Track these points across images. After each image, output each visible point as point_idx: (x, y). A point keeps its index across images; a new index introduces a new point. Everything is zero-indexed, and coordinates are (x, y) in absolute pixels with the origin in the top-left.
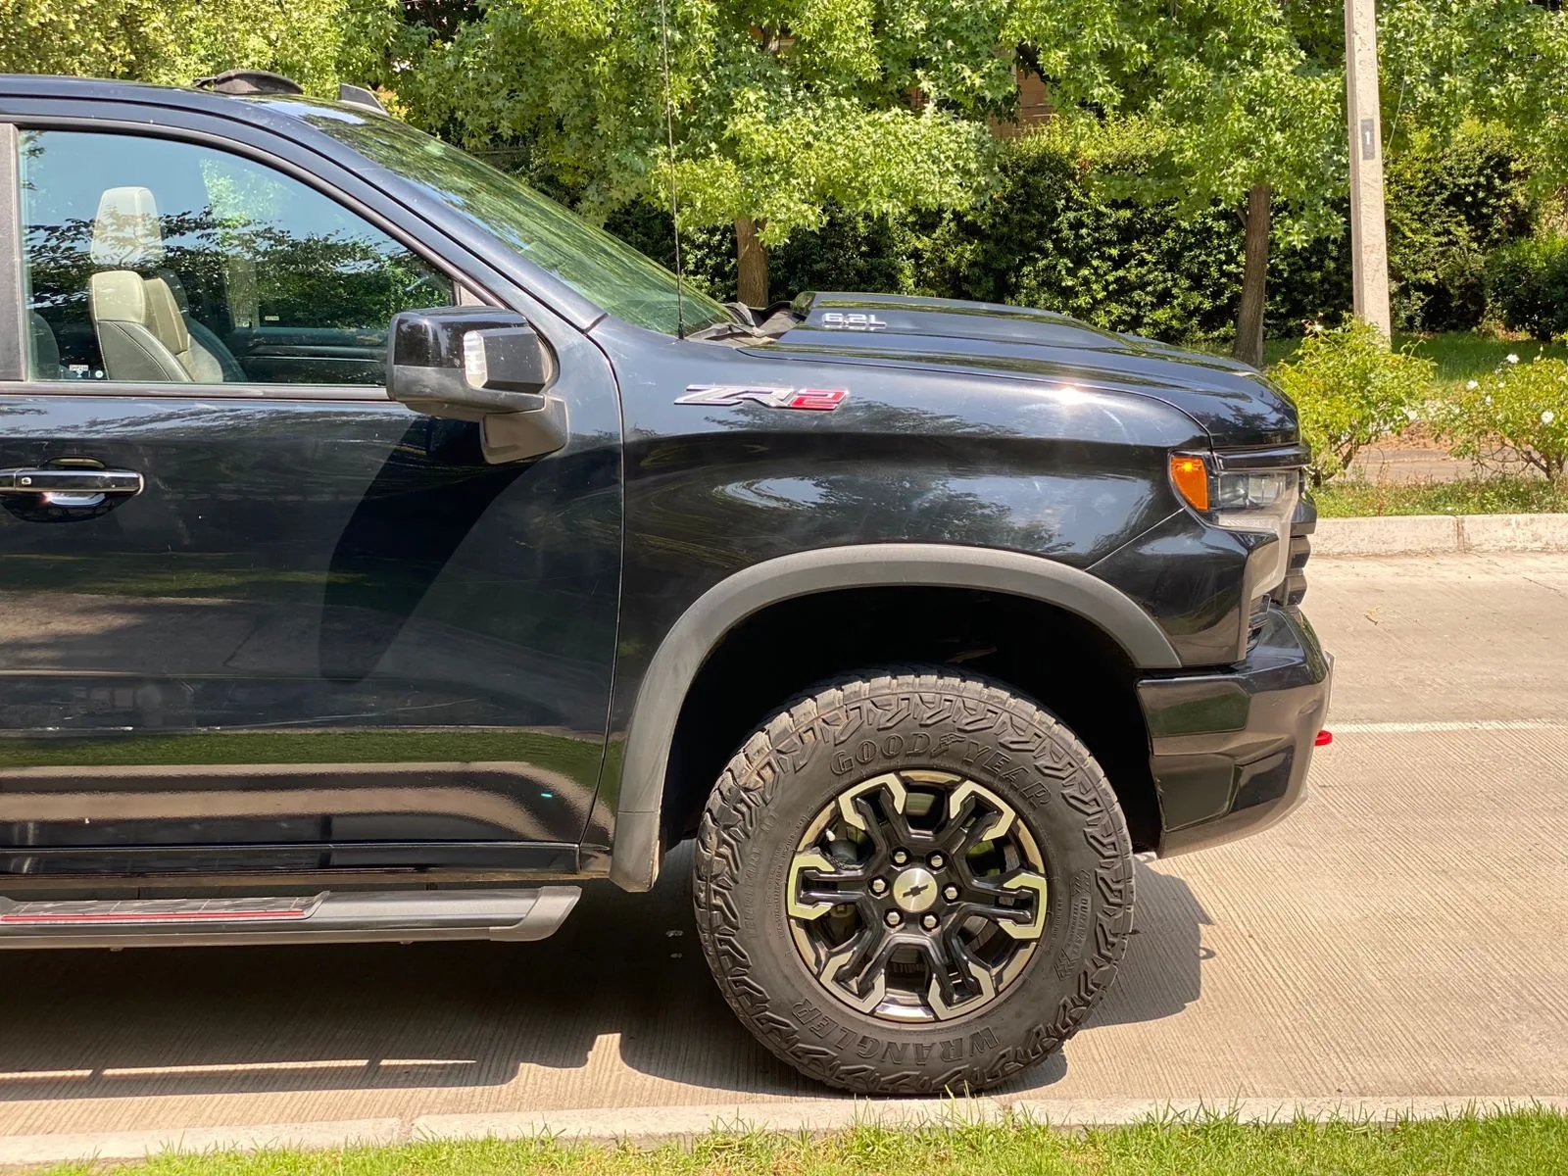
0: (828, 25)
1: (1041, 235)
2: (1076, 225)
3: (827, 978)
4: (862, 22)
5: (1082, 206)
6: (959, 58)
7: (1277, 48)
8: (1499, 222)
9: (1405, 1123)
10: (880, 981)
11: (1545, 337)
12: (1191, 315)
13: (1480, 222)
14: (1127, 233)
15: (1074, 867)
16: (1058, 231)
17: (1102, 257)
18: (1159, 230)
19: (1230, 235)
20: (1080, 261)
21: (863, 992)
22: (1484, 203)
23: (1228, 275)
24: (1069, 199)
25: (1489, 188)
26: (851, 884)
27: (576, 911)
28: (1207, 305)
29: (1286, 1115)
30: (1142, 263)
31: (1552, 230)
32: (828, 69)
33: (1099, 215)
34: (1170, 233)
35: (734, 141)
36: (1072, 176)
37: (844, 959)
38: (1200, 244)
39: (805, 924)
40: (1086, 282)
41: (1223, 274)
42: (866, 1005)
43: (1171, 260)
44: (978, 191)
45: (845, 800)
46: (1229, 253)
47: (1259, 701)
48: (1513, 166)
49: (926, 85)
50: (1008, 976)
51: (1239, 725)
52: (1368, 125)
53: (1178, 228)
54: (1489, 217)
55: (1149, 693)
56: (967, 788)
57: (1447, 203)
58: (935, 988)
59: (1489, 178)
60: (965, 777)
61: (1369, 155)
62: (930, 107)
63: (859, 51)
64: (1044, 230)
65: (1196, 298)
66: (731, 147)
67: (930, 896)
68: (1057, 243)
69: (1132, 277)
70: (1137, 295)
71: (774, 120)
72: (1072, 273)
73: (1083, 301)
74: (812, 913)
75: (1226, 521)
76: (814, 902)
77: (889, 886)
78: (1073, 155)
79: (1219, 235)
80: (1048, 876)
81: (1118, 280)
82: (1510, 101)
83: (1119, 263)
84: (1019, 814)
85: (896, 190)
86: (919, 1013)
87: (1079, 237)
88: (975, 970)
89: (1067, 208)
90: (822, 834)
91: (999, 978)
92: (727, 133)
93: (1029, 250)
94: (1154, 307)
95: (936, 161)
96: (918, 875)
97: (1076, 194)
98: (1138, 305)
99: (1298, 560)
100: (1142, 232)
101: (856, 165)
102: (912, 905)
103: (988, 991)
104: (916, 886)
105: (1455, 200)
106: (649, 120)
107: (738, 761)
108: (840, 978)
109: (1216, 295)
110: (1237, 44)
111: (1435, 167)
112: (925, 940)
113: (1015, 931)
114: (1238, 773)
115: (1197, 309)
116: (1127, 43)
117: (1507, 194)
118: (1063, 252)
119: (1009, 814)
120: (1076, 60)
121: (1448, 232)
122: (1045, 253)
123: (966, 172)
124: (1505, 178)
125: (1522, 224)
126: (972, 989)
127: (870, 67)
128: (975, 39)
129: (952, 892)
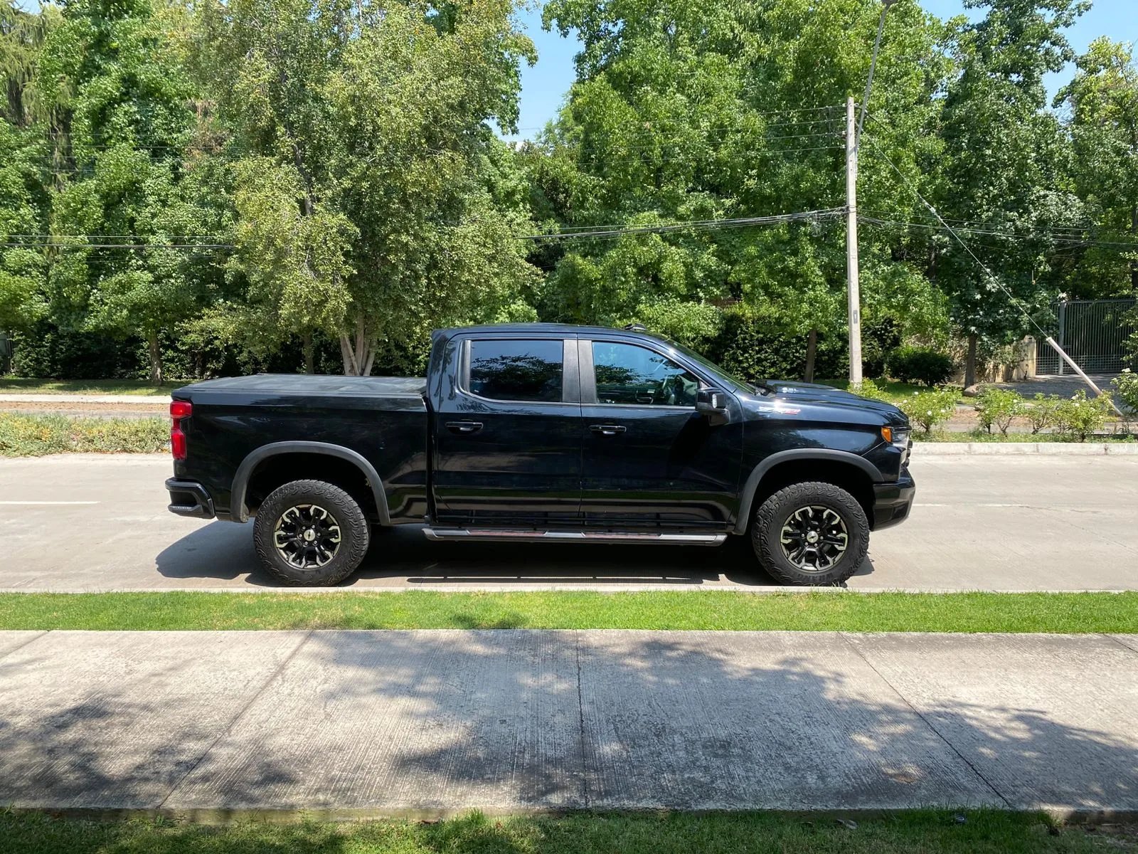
0: (671, 276)
1: (731, 342)
2: (744, 339)
3: (790, 559)
4: (682, 275)
5: (746, 333)
6: (712, 285)
7: (820, 284)
8: (889, 341)
9: (946, 594)
10: (803, 560)
11: (905, 381)
12: (783, 370)
13: (882, 341)
14: (761, 342)
15: (855, 532)
16: (738, 341)
17: (752, 350)
18: (772, 341)
19: (796, 343)
20: (745, 351)
21: (799, 563)
22: (884, 334)
23: (796, 357)
24: (742, 330)
25: (886, 330)
26: (797, 535)
27: (726, 540)
28: (788, 367)
29: (917, 592)
30: (766, 352)
31: (907, 345)
32: (670, 289)
33: (752, 336)
34: (776, 342)
35: (638, 312)
36: (743, 323)
37: (794, 554)
38: (786, 346)
39: (784, 544)
40: (747, 358)
41: (794, 356)
42: (800, 566)
43: (776, 352)
44: (719, 329)
45: (796, 513)
46: (796, 350)
47: (902, 491)
48: (894, 322)
49: (701, 294)
50: (836, 559)
51: (897, 497)
52: (855, 312)
53: (779, 341)
54: (886, 339)
55: (876, 488)
56: (829, 511)
57: (871, 334)
58: (817, 562)
59: (886, 326)
60: (828, 508)
61: (856, 322)
62: (703, 301)
63: (680, 285)
64: (732, 341)
65: (784, 365)
66: (637, 314)
67: (817, 538)
68: (737, 345)
69: (762, 357)
70: (764, 363)
71: (652, 306)
72: (742, 355)
73: (745, 365)
74: (787, 542)
75: (895, 445)
76: (787, 539)
77: (806, 536)
78: (743, 315)
79: (793, 344)
80: (848, 534)
81: (757, 358)
82: (899, 304)
83: (758, 352)
84: (841, 518)
85: (692, 329)
86: (813, 568)
87: (744, 343)
88: (828, 558)
89: (740, 333)
90: (790, 522)
91: (834, 560)
92: (637, 310)
93: (727, 347)
94: (770, 367)
95: (705, 319)
96: (813, 533)
97: (744, 329)
98: (764, 367)
99: (908, 455)
100: (767, 341)
101: (679, 320)
102: (812, 541)
103: (831, 564)
104: (813, 536)
105: (874, 333)
106: (610, 305)
107: (768, 502)
108: (793, 559)
109: (792, 364)
110: (806, 283)
111: (868, 322)
112: (814, 550)
113: (839, 548)
114: (894, 509)
115: (785, 368)
116: (770, 282)
117: (892, 332)
118: (738, 348)
119: (839, 518)
120: (753, 287)
121: (871, 344)
122: (733, 348)
123: (714, 323)
124: (891, 327)
125: (896, 341)
126: (827, 563)
127: (683, 290)
128: (718, 279)
129: (822, 538)
